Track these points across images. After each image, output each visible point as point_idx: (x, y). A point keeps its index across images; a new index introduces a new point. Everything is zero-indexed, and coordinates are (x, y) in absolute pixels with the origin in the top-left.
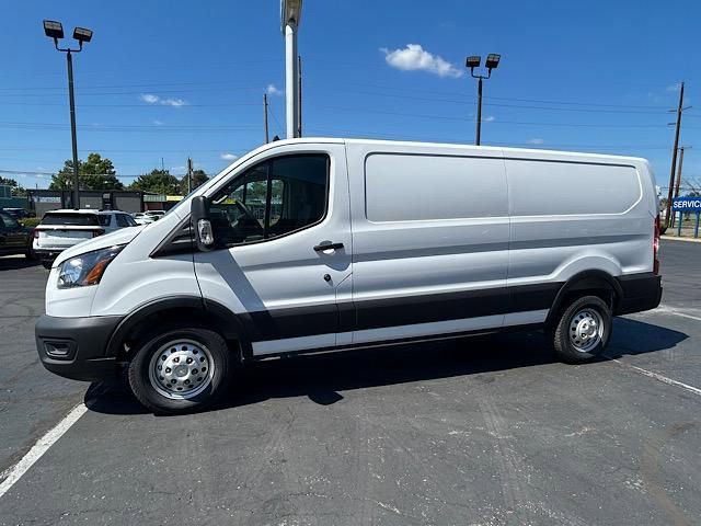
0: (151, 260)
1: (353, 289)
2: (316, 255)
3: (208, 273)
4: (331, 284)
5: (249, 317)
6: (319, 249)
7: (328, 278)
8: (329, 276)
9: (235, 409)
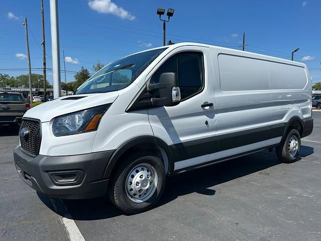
0: (126, 113)
1: (216, 129)
2: (201, 110)
3: (155, 121)
4: (208, 126)
5: (174, 147)
6: (203, 106)
7: (207, 123)
8: (207, 121)
9: (168, 204)
